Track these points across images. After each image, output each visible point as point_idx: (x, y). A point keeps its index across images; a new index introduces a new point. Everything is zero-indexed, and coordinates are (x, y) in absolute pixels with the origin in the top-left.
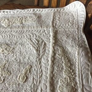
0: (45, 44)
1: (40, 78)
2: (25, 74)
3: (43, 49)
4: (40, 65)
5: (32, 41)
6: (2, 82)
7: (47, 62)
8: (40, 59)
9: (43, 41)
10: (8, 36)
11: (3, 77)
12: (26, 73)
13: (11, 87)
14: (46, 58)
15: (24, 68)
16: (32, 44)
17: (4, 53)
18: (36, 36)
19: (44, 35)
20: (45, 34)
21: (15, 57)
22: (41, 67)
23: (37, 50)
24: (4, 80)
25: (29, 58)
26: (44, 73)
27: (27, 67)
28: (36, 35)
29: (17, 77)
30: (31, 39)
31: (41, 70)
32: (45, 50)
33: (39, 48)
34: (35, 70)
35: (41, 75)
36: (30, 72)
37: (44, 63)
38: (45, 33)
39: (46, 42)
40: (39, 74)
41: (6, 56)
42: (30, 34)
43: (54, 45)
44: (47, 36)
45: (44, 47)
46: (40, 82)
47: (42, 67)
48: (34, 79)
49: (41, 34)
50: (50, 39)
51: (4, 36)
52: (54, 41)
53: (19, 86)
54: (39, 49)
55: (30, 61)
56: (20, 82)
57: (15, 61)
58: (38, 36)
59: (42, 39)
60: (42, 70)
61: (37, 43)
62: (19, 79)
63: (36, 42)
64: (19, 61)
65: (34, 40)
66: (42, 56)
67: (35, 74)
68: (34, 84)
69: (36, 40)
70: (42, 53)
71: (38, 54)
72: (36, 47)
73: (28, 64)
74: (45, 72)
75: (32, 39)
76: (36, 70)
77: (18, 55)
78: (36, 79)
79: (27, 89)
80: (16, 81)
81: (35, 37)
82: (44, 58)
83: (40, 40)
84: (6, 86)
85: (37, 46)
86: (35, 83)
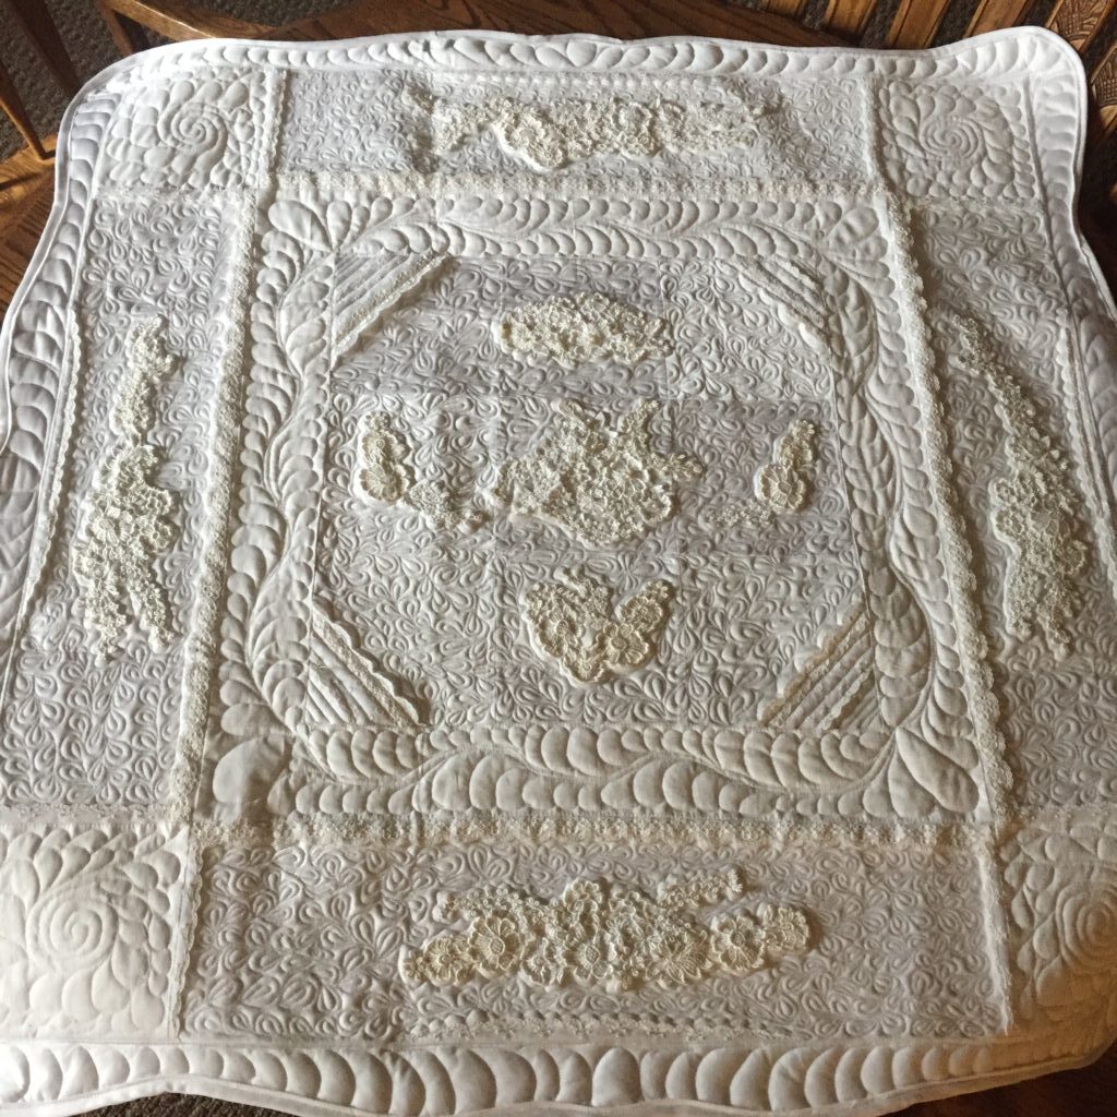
0: (864, 299)
1: (883, 483)
2: (795, 467)
3: (861, 326)
4: (867, 419)
5: (771, 277)
6: (672, 514)
7: (903, 400)
8: (857, 387)
9: (846, 278)
10: (593, 237)
11: (666, 487)
12: (797, 462)
13: (733, 536)
14: (895, 381)
15: (773, 438)
16: (787, 297)
17: (608, 355)
18: (795, 249)
19: (839, 239)
20: (846, 237)
21: (696, 375)
22: (874, 427)
23: (827, 336)
24: (676, 501)
25: (785, 382)
26: (901, 458)
27: (794, 429)
28: (786, 238)
29: (748, 485)
30: (761, 267)
31: (877, 441)
32: (873, 337)
33: (831, 320)
34: (843, 444)
35: (884, 465)
36: (816, 455)
37: (889, 408)
38: (850, 228)
39: (865, 285)
40: (874, 463)
41: (631, 374)
42: (745, 231)
43: (923, 302)
44: (867, 250)
45: (864, 316)
46: (890, 503)
47: (882, 428)
48: (850, 489)
49: (819, 235)
50: (886, 270)
51: (560, 241)
52: (919, 282)
53: (776, 525)
54: (834, 328)
55: (796, 398)
56: (778, 509)
57: (703, 396)
58: (801, 248)
59: (834, 267)
60: (884, 444)
61: (813, 293)
62: (767, 491)
63: (801, 285)
64: (727, 397)
65: (787, 272)
66: (863, 368)
67: (854, 464)
68: (863, 515)
69: (803, 271)
70: (860, 351)
71: (839, 359)
72: (812, 315)
73: (792, 413)
74: (908, 451)
75: (767, 267)
76: (852, 442)
77: (707, 365)
78: (866, 487)
79: (826, 538)
80: (751, 505)
81: (782, 249)
82: (878, 378)
83: (823, 269)
84: (697, 529)
85: (821, 309)
86: (867, 509)
